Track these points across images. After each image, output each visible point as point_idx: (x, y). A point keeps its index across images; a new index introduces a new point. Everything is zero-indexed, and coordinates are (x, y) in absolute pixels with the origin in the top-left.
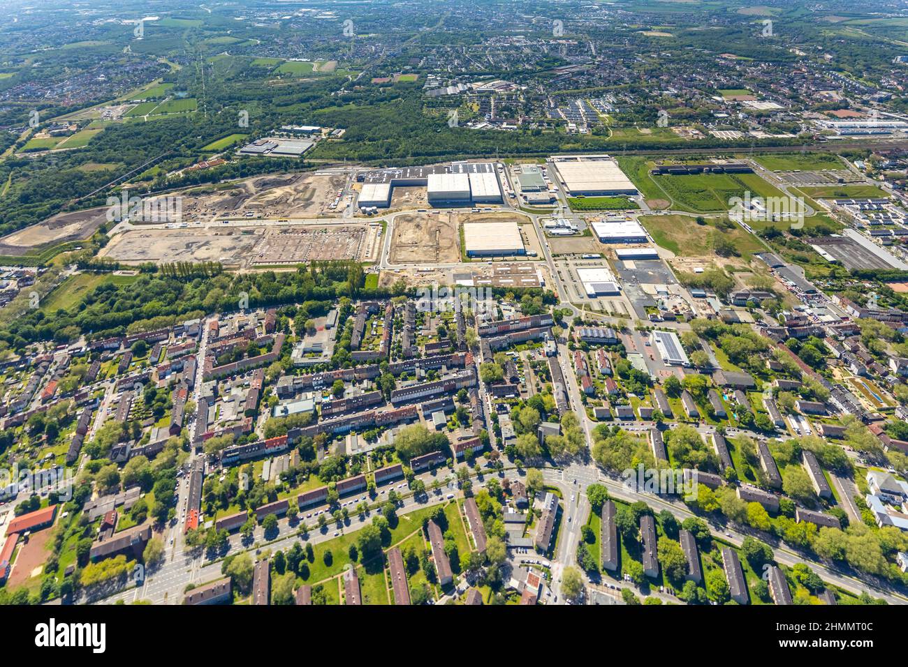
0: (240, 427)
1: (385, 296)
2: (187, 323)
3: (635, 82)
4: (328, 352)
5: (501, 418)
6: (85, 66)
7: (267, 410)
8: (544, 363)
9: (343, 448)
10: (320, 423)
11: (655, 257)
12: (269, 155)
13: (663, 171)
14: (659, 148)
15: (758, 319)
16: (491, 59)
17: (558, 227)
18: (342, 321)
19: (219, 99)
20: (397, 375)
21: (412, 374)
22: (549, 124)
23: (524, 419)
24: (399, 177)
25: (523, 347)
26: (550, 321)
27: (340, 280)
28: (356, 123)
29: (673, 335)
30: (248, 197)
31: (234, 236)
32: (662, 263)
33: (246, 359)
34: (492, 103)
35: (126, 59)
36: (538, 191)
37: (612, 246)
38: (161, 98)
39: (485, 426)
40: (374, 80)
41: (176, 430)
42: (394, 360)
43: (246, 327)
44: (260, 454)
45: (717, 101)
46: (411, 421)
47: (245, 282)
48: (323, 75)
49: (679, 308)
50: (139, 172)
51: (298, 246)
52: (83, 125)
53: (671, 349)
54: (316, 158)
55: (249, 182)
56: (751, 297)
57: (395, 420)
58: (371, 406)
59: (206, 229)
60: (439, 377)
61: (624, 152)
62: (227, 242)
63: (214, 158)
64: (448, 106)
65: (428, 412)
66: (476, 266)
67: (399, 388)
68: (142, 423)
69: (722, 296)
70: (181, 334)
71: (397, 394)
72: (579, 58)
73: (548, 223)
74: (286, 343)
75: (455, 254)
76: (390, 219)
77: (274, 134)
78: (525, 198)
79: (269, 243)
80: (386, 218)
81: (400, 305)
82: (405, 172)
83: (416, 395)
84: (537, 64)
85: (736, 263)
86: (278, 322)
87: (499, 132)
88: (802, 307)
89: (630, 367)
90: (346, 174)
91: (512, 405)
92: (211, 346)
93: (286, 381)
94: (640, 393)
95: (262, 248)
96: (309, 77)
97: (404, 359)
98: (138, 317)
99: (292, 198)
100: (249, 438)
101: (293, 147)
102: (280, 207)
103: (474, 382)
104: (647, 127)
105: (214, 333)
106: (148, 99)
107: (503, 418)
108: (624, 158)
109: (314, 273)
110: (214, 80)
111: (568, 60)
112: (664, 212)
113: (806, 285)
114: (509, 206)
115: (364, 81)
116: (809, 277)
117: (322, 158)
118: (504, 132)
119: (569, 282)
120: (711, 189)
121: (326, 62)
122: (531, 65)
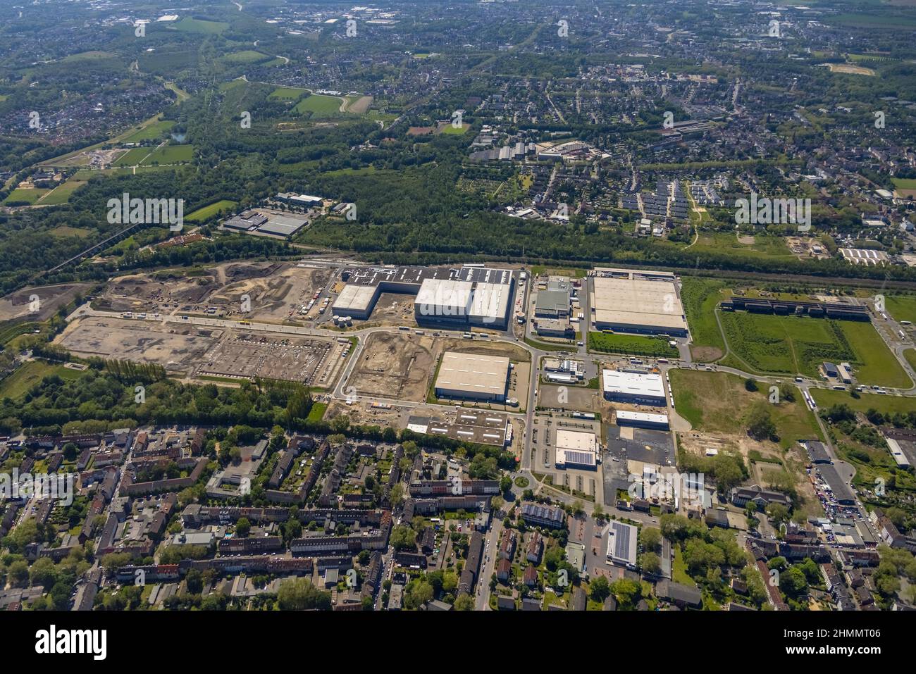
0: (140, 548)
1: (324, 431)
2: (117, 432)
3: (771, 156)
5: (394, 587)
6: (84, 90)
7: (171, 537)
8: (466, 537)
9: (229, 587)
10: (216, 558)
11: (665, 427)
12: (255, 233)
13: (738, 305)
14: (751, 269)
15: (753, 524)
16: (578, 104)
17: (561, 371)
18: (271, 451)
19: (218, 148)
20: (305, 524)
21: (321, 525)
22: (615, 219)
23: (415, 591)
24: (390, 279)
25: (453, 515)
26: (495, 490)
27: (284, 406)
28: (366, 196)
29: (633, 530)
30: (216, 288)
31: (189, 336)
32: (670, 436)
33: (165, 479)
34: (553, 178)
36: (556, 317)
37: (617, 405)
38: (156, 142)
39: (376, 591)
40: (414, 131)
41: (82, 539)
42: (310, 507)
43: (174, 446)
44: (151, 578)
45: (882, 199)
46: (303, 574)
48: (348, 119)
50: (112, 243)
51: (250, 358)
52: (69, 174)
53: (622, 546)
54: (306, 243)
55: (221, 269)
56: (758, 498)
57: (287, 569)
58: (270, 551)
60: (348, 534)
61: (698, 271)
62: (179, 342)
63: (193, 231)
64: (492, 178)
65: (322, 568)
66: (441, 409)
67: (304, 537)
68: (57, 527)
69: (721, 490)
70: (111, 443)
71: (296, 543)
72: (707, 109)
73: (550, 364)
74: (205, 470)
75: (422, 390)
76: (363, 335)
77: (266, 204)
78: (536, 325)
79: (222, 350)
80: (358, 334)
81: (336, 445)
82: (400, 273)
83: (318, 548)
84: (641, 115)
85: (767, 449)
86: (204, 445)
87: (542, 224)
88: (820, 520)
89: (563, 558)
90: (333, 268)
91: (414, 577)
92: (135, 460)
93: (193, 510)
94: (559, 590)
95: (214, 355)
96: (328, 120)
97: (319, 506)
98: (74, 417)
99: (263, 294)
100: (144, 560)
101: (282, 223)
103: (381, 545)
104: (751, 234)
105: (140, 447)
106: (142, 142)
107: (397, 588)
108: (694, 280)
110: (220, 118)
111: (688, 111)
112: (708, 367)
113: (846, 492)
114: (511, 335)
115: (397, 131)
116: (857, 483)
117: (311, 243)
118: (549, 225)
119: (541, 445)
120: (790, 339)
121: (359, 96)
122: (631, 117)
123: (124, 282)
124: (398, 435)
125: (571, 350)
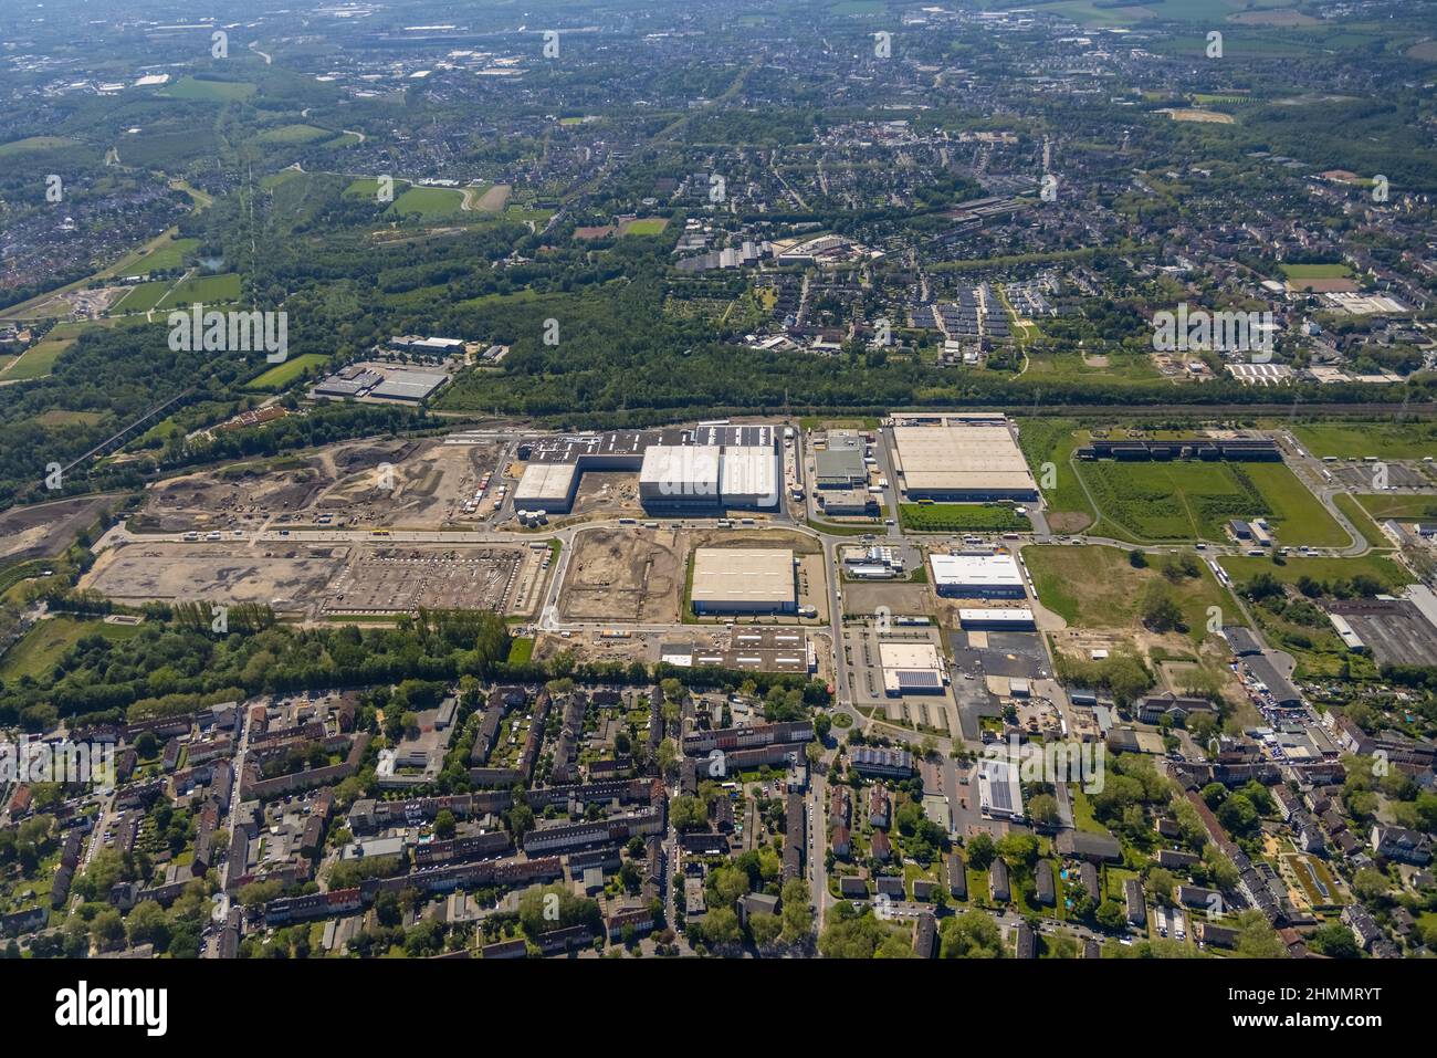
0: (292, 872)
1: (538, 677)
2: (217, 708)
3: (1111, 242)
4: (434, 766)
5: (688, 883)
7: (335, 851)
8: (779, 802)
9: (442, 912)
10: (412, 873)
11: (1029, 626)
12: (367, 399)
13: (1101, 451)
14: (1110, 401)
15: (1172, 745)
16: (824, 182)
17: (868, 562)
18: (463, 715)
19: (280, 275)
20: (537, 810)
21: (563, 810)
22: (907, 343)
23: (721, 886)
24: (594, 451)
25: (753, 775)
26: (808, 734)
27: (468, 647)
28: (530, 333)
29: (1012, 769)
30: (324, 485)
31: (297, 559)
32: (1038, 638)
33: (307, 770)
34: (805, 290)
35: (108, 180)
36: (849, 487)
37: (958, 602)
38: (177, 273)
39: (663, 893)
40: (580, 233)
41: (199, 869)
42: (539, 785)
43: (310, 721)
44: (320, 911)
45: (1271, 294)
46: (550, 880)
47: (311, 644)
48: (478, 220)
49: (1040, 721)
50: (140, 430)
51: (402, 583)
52: (41, 330)
53: (1001, 793)
54: (451, 408)
55: (327, 455)
56: (1174, 708)
57: (525, 877)
58: (492, 855)
59: (251, 545)
60: (605, 816)
61: (1035, 409)
62: (283, 569)
63: (268, 404)
64: (716, 296)
65: (577, 868)
66: (704, 631)
67: (540, 828)
68: (152, 856)
69: (1122, 703)
70: (209, 726)
71: (532, 838)
72: (1010, 181)
73: (851, 553)
74: (369, 749)
75: (671, 606)
76: (567, 537)
77: (376, 355)
78: (821, 500)
79: (354, 575)
80: (560, 534)
81: (560, 696)
82: (607, 441)
83: (563, 842)
84: (917, 194)
85: (1173, 643)
86: (359, 714)
87: (803, 358)
88: (1260, 730)
89: (921, 816)
90: (501, 442)
91: (713, 866)
92: (254, 747)
93: (364, 808)
94: (924, 859)
95: (343, 583)
96: (450, 223)
97: (554, 783)
98: (142, 693)
99: (400, 488)
100: (304, 888)
101: (410, 383)
102: (377, 507)
103: (658, 826)
104: (1102, 353)
105: (259, 728)
106: (153, 274)
107: (692, 883)
108: (1034, 422)
109: (424, 632)
110: (273, 231)
111: (985, 185)
112: (1075, 539)
113: (1287, 690)
114: (787, 517)
115: (558, 234)
116: (1300, 677)
117: (460, 408)
118: (814, 358)
119: (861, 668)
120: (1181, 493)
121: (489, 187)
122: (903, 196)
123: (173, 487)
124: (651, 672)
125: (879, 532)
